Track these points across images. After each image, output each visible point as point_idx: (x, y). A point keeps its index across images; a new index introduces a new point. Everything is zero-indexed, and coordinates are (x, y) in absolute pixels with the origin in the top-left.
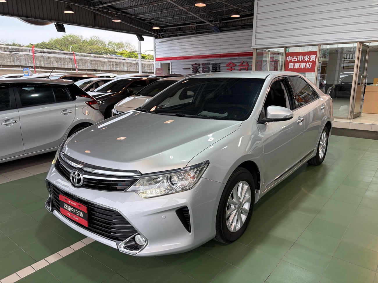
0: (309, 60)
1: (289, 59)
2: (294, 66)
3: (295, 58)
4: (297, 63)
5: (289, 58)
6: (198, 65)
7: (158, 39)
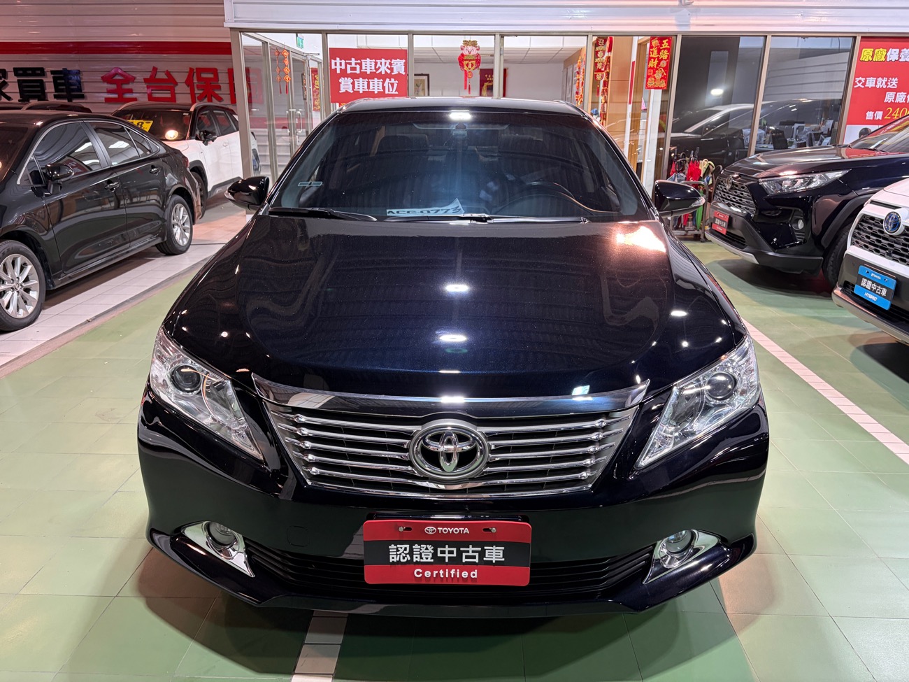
0: (389, 71)
1: (338, 67)
2: (354, 87)
3: (353, 65)
4: (361, 79)
5: (338, 64)
6: (1, 75)
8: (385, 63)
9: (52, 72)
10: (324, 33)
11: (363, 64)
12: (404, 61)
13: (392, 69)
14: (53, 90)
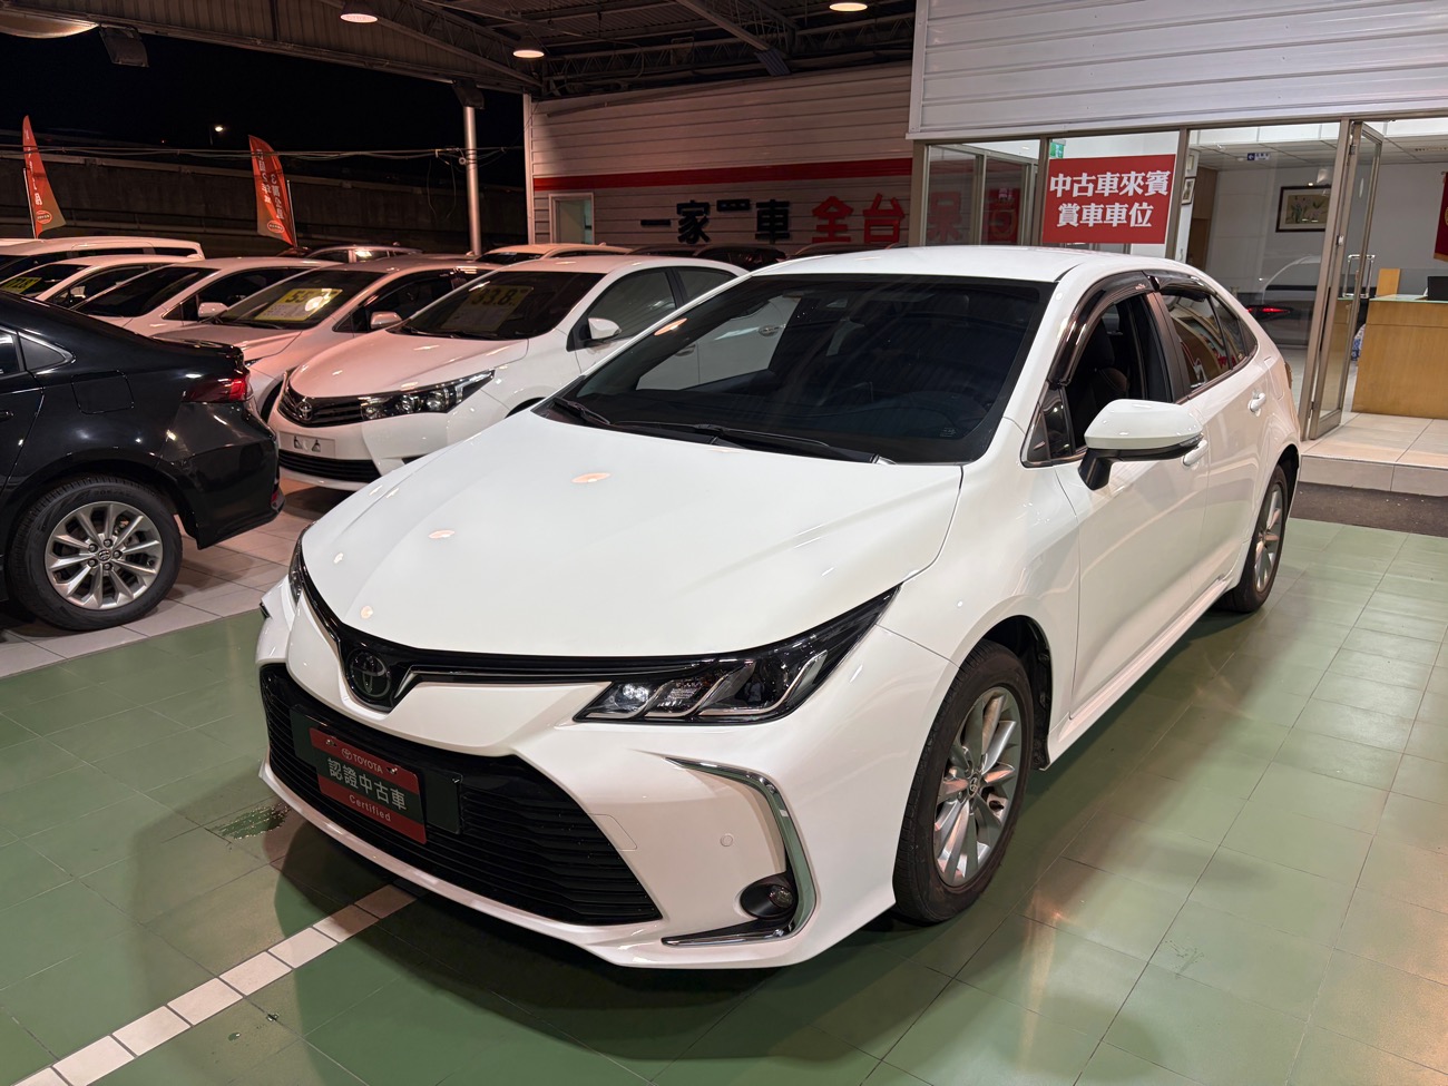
0: (1140, 191)
1: (1060, 188)
2: (1080, 218)
3: (1084, 184)
4: (1093, 205)
5: (1060, 183)
6: (703, 209)
7: (542, 100)
8: (1136, 178)
9: (759, 205)
10: (1046, 139)
11: (1100, 181)
12: (1168, 173)
13: (1145, 188)
14: (755, 229)
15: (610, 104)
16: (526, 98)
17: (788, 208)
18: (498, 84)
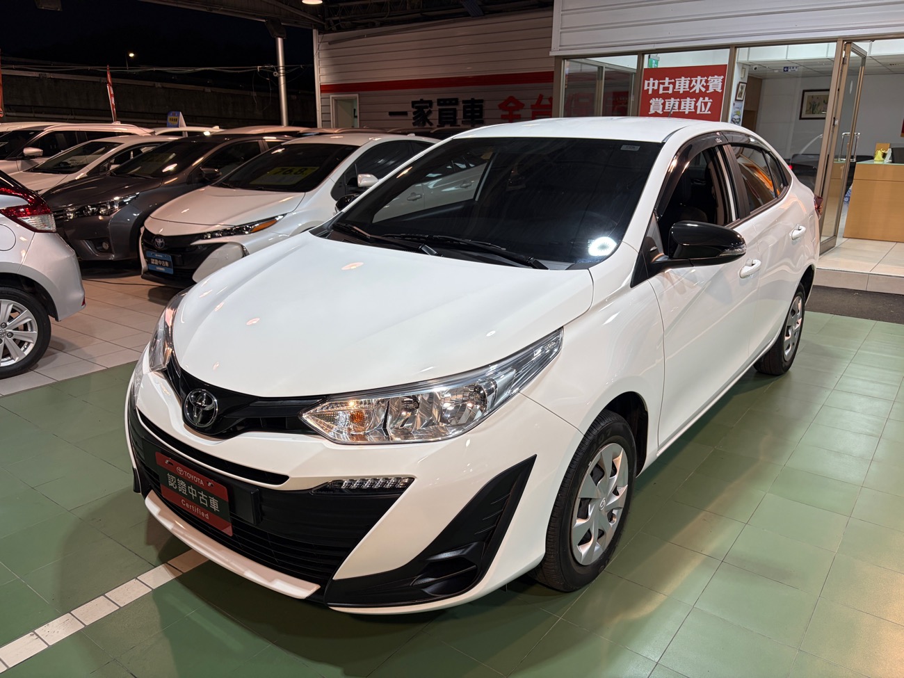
0: (703, 90)
1: (651, 88)
2: (664, 108)
3: (666, 85)
4: (672, 99)
5: (651, 85)
6: (428, 105)
7: (325, 33)
8: (701, 81)
9: (464, 102)
10: (641, 54)
11: (677, 82)
12: (722, 77)
13: (707, 87)
15: (369, 36)
16: (315, 32)
17: (483, 104)
18: (296, 22)
